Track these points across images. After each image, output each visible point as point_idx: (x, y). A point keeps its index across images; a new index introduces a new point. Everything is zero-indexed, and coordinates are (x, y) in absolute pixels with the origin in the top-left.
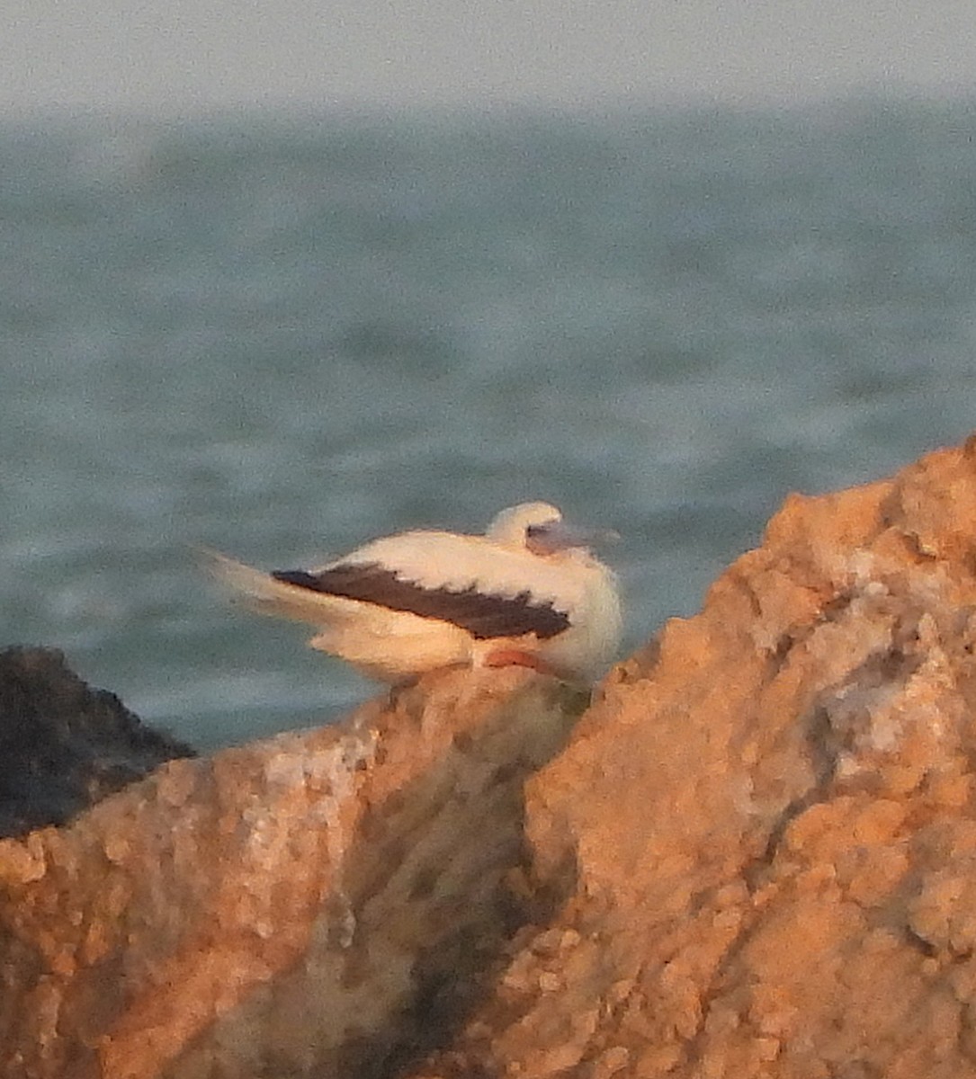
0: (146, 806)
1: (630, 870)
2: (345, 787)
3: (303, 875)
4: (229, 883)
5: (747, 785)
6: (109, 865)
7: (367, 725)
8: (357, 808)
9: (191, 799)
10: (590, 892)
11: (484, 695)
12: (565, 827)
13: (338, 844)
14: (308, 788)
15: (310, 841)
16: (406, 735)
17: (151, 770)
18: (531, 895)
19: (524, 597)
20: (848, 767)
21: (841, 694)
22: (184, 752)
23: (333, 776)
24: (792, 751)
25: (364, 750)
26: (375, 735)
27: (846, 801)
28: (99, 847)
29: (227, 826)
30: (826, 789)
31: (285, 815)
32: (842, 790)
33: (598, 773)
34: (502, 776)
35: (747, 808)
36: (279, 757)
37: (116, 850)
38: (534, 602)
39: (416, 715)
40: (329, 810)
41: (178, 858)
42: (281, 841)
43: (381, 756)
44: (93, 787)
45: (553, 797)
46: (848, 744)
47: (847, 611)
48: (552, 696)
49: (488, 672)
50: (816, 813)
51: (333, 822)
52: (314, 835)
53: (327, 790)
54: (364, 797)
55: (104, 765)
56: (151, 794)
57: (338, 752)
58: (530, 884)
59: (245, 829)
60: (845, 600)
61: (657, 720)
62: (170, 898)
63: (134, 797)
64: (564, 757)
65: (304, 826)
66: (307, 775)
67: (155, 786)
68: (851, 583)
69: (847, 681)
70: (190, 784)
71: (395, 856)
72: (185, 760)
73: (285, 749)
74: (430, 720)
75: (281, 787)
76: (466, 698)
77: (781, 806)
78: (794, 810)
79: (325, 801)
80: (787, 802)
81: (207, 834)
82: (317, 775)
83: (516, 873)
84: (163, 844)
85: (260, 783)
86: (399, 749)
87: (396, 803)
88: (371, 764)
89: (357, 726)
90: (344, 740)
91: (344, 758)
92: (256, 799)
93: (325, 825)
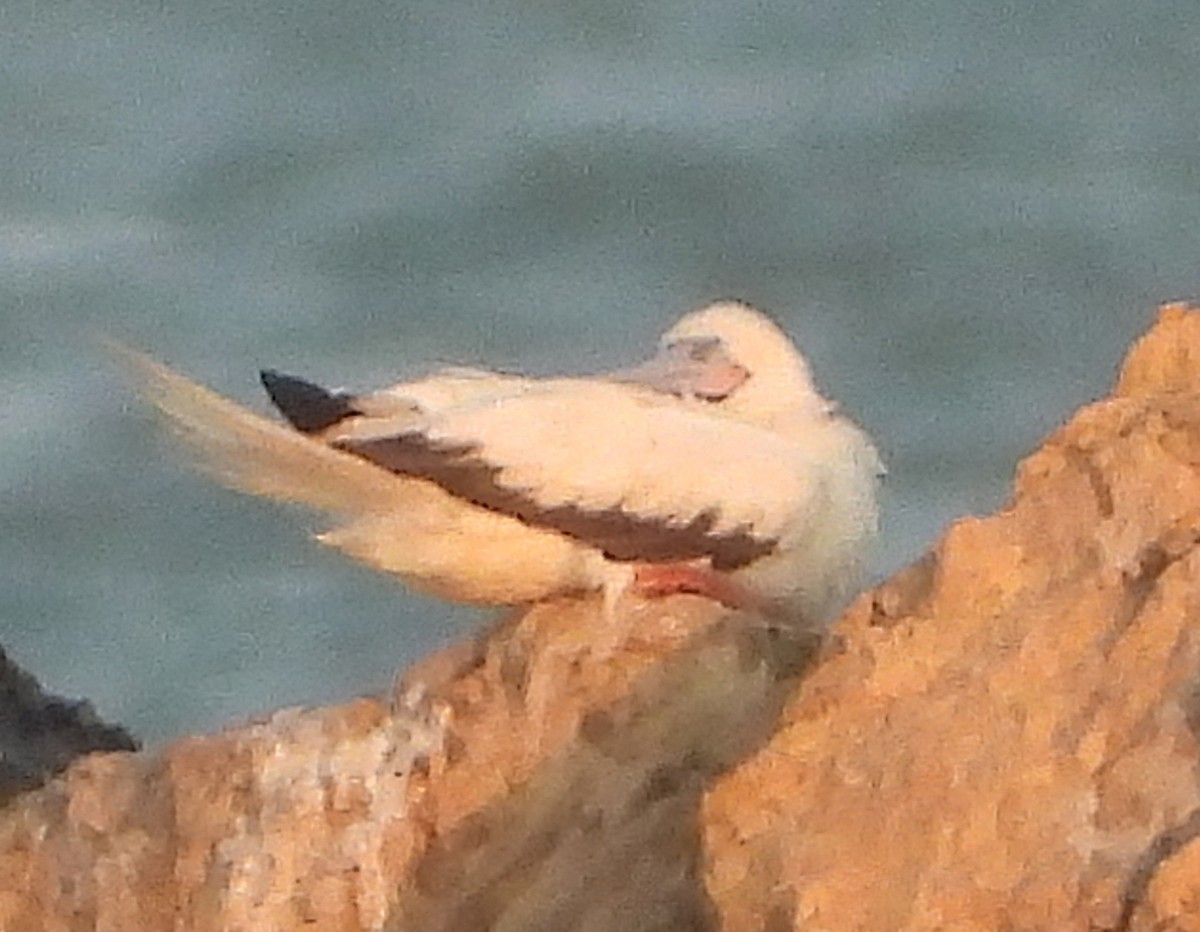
0: (48, 836)
2: (391, 802)
5: (1090, 802)
7: (428, 699)
8: (411, 841)
9: (125, 824)
11: (633, 645)
13: (378, 901)
14: (329, 804)
15: (330, 895)
16: (499, 712)
17: (60, 770)
22: (115, 740)
23: (371, 783)
24: (1166, 745)
25: (426, 741)
26: (444, 714)
29: (191, 868)
31: (288, 850)
34: (662, 785)
35: (1086, 842)
39: (516, 679)
40: (363, 843)
42: (282, 894)
43: (455, 751)
45: (752, 823)
48: (752, 649)
49: (641, 605)
51: (371, 863)
52: (335, 885)
53: (360, 806)
54: (424, 822)
56: (57, 812)
57: (380, 743)
59: (219, 874)
61: (933, 691)
64: (770, 754)
65: (320, 872)
66: (328, 784)
67: (63, 799)
70: (127, 791)
72: (117, 755)
73: (289, 736)
74: (540, 687)
75: (284, 803)
76: (604, 650)
77: (1143, 839)
78: (1167, 845)
79: (355, 829)
81: (156, 879)
82: (343, 784)
84: (77, 900)
85: (248, 796)
86: (484, 740)
87: (478, 831)
88: (438, 766)
89: (413, 698)
90: (389, 723)
91: (389, 756)
92: (240, 821)
93: (356, 869)
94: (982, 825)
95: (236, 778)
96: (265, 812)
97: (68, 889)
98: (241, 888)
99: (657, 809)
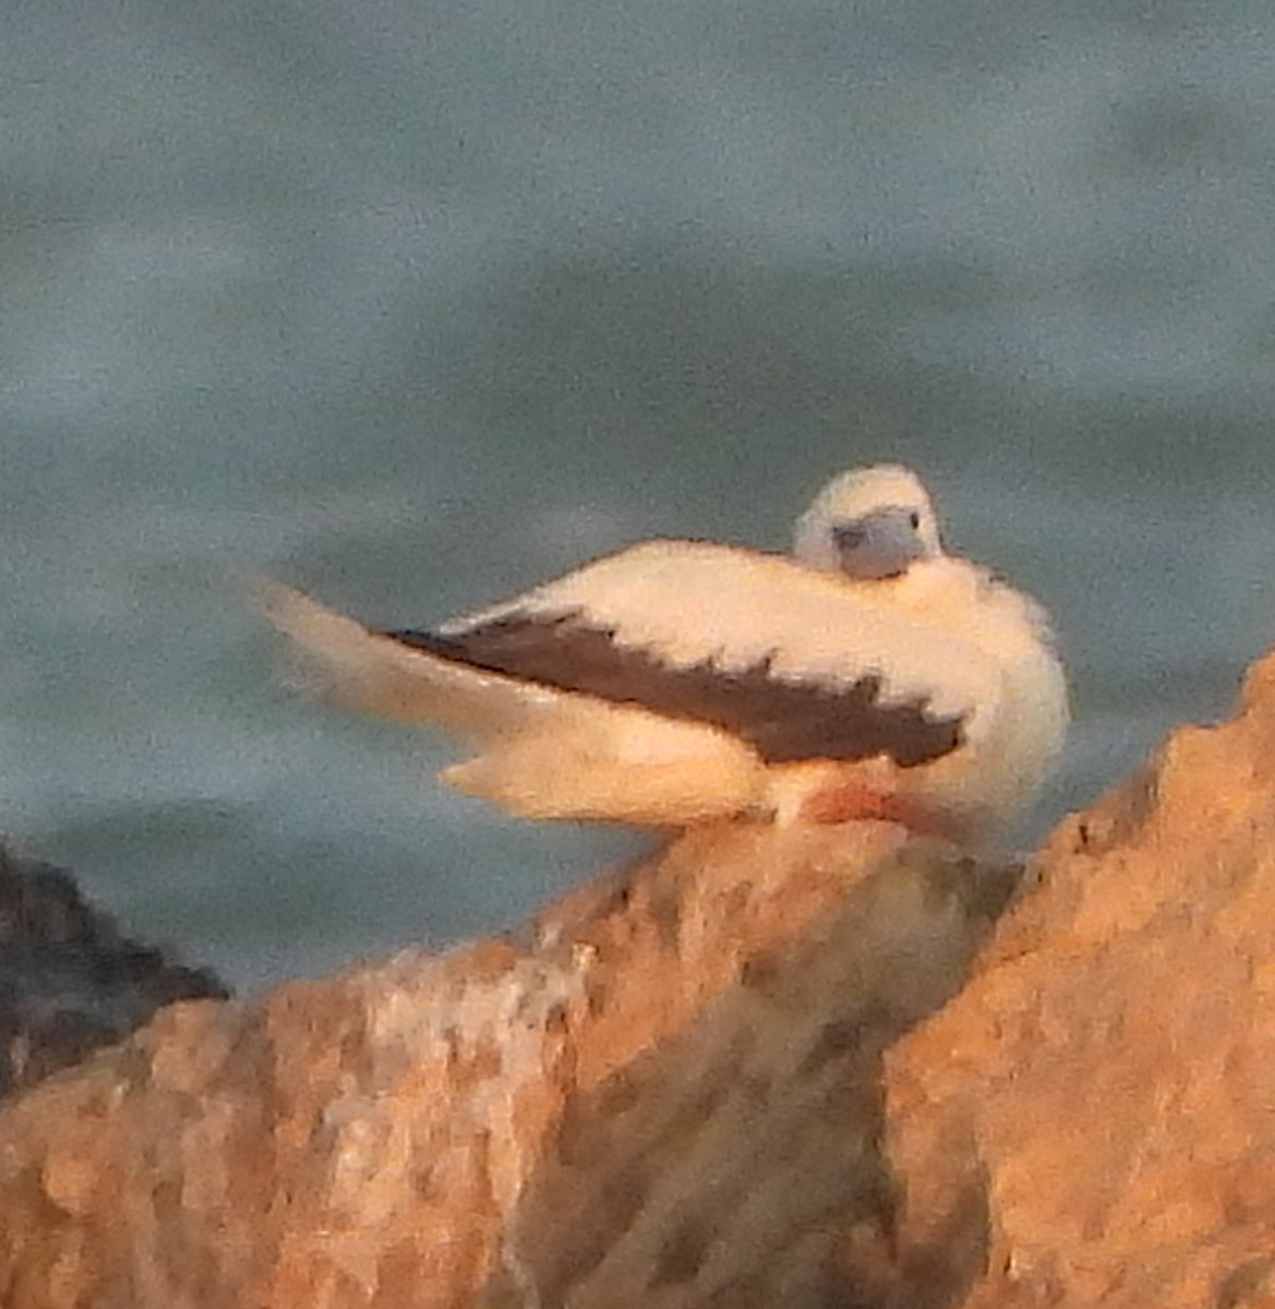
0: (127, 1094)
1: (1094, 1229)
2: (525, 1059)
3: (441, 1235)
4: (295, 1249)
6: (51, 1215)
7: (569, 939)
8: (550, 1104)
9: (214, 1085)
10: (1014, 1273)
11: (803, 880)
12: (966, 1145)
13: (512, 1171)
14: (454, 1056)
15: (457, 1165)
16: (647, 954)
17: (140, 1021)
18: (894, 1274)
19: (868, 686)
22: (201, 986)
23: (503, 1036)
25: (564, 987)
26: (584, 957)
28: (34, 1175)
29: (293, 1135)
31: (407, 1112)
33: (1030, 1034)
34: (839, 1041)
36: (396, 998)
37: (67, 1183)
39: (668, 915)
40: (494, 1105)
41: (191, 1200)
42: (397, 1166)
43: (597, 1001)
44: (19, 1054)
45: (941, 1087)
48: (941, 880)
49: (815, 834)
51: (502, 1130)
52: (464, 1153)
53: (489, 1062)
54: (563, 1080)
55: (43, 1008)
56: (138, 1070)
57: (512, 989)
58: (893, 1255)
59: (324, 1142)
61: (1148, 928)
62: (174, 1279)
63: (102, 1078)
64: (963, 1002)
65: (441, 1134)
66: (451, 1035)
67: (145, 1057)
70: (216, 1050)
71: (626, 1197)
72: (205, 1004)
73: (406, 982)
74: (695, 927)
75: (402, 1058)
76: (768, 885)
79: (485, 1087)
82: (469, 1035)
83: (863, 1233)
84: (162, 1170)
85: (357, 1050)
86: (634, 986)
87: (624, 1091)
88: (577, 1018)
89: (550, 936)
90: (521, 963)
91: (523, 1003)
92: (349, 1081)
93: (487, 1135)
94: (1207, 1081)
95: (344, 1029)
96: (378, 1070)
97: (150, 1157)
98: (349, 1157)
99: (830, 1075)
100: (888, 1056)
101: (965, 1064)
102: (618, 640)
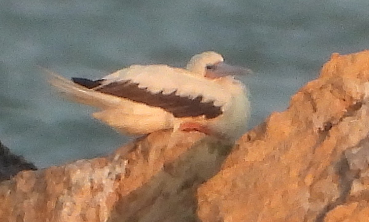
0: (10, 193)
2: (110, 188)
5: (308, 195)
7: (121, 157)
8: (115, 198)
11: (179, 145)
12: (217, 212)
13: (105, 215)
14: (92, 187)
15: (91, 213)
17: (14, 174)
19: (200, 98)
20: (356, 188)
21: (354, 151)
22: (30, 167)
23: (104, 182)
24: (330, 179)
25: (120, 170)
26: (126, 162)
27: (355, 204)
29: (52, 204)
30: (345, 198)
31: (79, 200)
32: (353, 199)
33: (234, 185)
34: (187, 185)
35: (306, 206)
36: (79, 172)
38: (205, 100)
39: (146, 153)
40: (101, 199)
41: (25, 220)
42: (78, 212)
43: (128, 172)
45: (212, 197)
46: (357, 176)
47: (358, 111)
48: (213, 147)
49: (183, 134)
50: (340, 210)
51: (103, 204)
52: (93, 210)
53: (101, 188)
56: (13, 187)
57: (107, 170)
59: (59, 206)
60: (359, 106)
61: (264, 161)
63: (4, 188)
64: (218, 176)
65: (88, 206)
66: (92, 181)
67: (16, 183)
68: (362, 97)
69: (359, 145)
70: (33, 182)
72: (31, 171)
73: (81, 167)
74: (153, 156)
75: (78, 186)
76: (170, 146)
77: (323, 206)
78: (329, 208)
79: (99, 194)
80: (326, 203)
81: (41, 207)
82: (96, 181)
84: (18, 212)
85: (68, 185)
86: (137, 170)
87: (134, 196)
88: (123, 177)
89: (116, 158)
90: (110, 164)
91: (110, 174)
92: (66, 191)
93: (99, 206)
94: (277, 200)
95: (65, 179)
96: (73, 188)
97: (16, 208)
98: (65, 210)
99: (185, 192)
100: (199, 189)
101: (218, 192)
102: (139, 86)
